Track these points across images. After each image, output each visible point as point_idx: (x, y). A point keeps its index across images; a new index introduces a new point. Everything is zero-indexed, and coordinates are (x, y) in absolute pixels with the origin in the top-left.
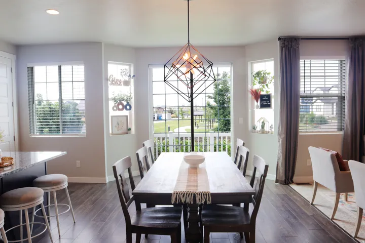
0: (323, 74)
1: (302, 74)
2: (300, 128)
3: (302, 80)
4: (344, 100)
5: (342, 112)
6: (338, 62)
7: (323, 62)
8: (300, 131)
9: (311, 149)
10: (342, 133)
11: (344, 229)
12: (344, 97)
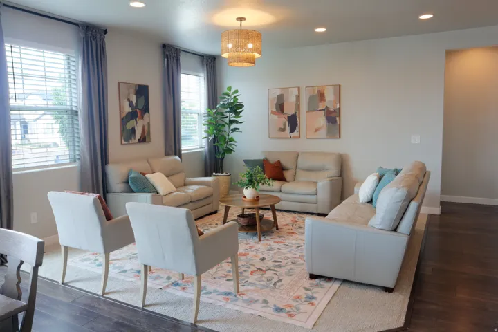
0: (43, 74)
1: (10, 70)
2: (13, 163)
3: (10, 80)
4: (77, 115)
5: (74, 134)
6: (62, 57)
7: (41, 54)
8: (13, 167)
9: (52, 196)
10: (77, 165)
11: (124, 301)
12: (77, 112)
